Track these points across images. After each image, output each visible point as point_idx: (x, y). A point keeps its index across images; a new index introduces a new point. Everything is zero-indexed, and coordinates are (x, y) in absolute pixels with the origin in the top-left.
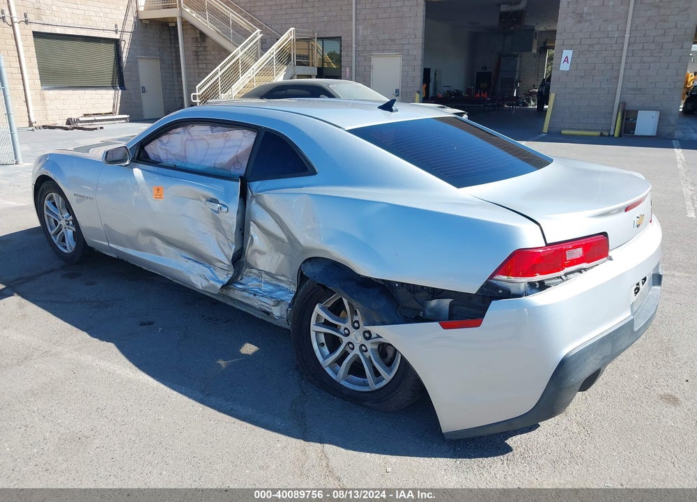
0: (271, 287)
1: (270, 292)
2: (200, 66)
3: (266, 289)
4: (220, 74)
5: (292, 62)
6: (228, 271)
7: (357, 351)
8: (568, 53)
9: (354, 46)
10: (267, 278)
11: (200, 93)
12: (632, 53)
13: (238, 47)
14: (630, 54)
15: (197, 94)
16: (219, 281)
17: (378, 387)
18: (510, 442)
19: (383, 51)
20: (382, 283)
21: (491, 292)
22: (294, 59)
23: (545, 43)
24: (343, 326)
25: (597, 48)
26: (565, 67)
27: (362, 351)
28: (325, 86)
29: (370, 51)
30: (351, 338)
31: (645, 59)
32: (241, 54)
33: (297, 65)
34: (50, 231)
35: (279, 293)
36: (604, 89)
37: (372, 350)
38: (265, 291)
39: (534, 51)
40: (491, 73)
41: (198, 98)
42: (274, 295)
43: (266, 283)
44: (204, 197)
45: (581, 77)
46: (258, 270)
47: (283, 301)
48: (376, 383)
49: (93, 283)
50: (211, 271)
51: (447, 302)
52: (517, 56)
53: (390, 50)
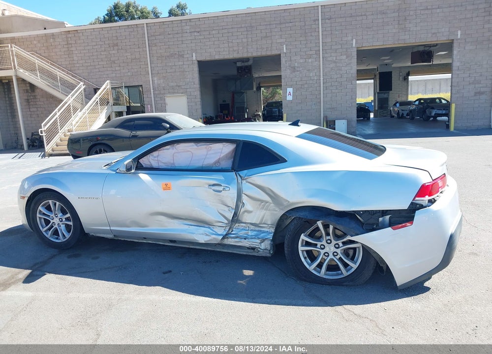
0: (255, 232)
1: (256, 235)
2: (31, 110)
3: (252, 234)
4: (58, 114)
5: (110, 103)
6: (226, 227)
7: (331, 256)
8: (290, 90)
9: (152, 90)
10: (252, 227)
11: (45, 129)
12: (326, 88)
13: (67, 96)
14: (325, 89)
15: (43, 129)
16: (220, 235)
17: (349, 273)
18: (426, 284)
19: (173, 93)
20: (353, 213)
21: (415, 207)
22: (111, 101)
23: (259, 84)
24: (319, 244)
25: (306, 86)
26: (289, 98)
27: (334, 256)
28: (163, 117)
29: (164, 94)
30: (327, 250)
31: (333, 91)
32: (72, 100)
33: (114, 105)
34: (41, 228)
35: (262, 235)
36: (314, 109)
37: (341, 253)
38: (252, 236)
39: (255, 89)
40: (229, 104)
41: (44, 132)
42: (259, 237)
43: (252, 230)
44: (207, 184)
45: (300, 103)
46: (245, 223)
47: (266, 239)
48: (347, 271)
49: (97, 258)
50: (211, 229)
51: (387, 217)
52: (243, 93)
53: (178, 93)
